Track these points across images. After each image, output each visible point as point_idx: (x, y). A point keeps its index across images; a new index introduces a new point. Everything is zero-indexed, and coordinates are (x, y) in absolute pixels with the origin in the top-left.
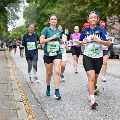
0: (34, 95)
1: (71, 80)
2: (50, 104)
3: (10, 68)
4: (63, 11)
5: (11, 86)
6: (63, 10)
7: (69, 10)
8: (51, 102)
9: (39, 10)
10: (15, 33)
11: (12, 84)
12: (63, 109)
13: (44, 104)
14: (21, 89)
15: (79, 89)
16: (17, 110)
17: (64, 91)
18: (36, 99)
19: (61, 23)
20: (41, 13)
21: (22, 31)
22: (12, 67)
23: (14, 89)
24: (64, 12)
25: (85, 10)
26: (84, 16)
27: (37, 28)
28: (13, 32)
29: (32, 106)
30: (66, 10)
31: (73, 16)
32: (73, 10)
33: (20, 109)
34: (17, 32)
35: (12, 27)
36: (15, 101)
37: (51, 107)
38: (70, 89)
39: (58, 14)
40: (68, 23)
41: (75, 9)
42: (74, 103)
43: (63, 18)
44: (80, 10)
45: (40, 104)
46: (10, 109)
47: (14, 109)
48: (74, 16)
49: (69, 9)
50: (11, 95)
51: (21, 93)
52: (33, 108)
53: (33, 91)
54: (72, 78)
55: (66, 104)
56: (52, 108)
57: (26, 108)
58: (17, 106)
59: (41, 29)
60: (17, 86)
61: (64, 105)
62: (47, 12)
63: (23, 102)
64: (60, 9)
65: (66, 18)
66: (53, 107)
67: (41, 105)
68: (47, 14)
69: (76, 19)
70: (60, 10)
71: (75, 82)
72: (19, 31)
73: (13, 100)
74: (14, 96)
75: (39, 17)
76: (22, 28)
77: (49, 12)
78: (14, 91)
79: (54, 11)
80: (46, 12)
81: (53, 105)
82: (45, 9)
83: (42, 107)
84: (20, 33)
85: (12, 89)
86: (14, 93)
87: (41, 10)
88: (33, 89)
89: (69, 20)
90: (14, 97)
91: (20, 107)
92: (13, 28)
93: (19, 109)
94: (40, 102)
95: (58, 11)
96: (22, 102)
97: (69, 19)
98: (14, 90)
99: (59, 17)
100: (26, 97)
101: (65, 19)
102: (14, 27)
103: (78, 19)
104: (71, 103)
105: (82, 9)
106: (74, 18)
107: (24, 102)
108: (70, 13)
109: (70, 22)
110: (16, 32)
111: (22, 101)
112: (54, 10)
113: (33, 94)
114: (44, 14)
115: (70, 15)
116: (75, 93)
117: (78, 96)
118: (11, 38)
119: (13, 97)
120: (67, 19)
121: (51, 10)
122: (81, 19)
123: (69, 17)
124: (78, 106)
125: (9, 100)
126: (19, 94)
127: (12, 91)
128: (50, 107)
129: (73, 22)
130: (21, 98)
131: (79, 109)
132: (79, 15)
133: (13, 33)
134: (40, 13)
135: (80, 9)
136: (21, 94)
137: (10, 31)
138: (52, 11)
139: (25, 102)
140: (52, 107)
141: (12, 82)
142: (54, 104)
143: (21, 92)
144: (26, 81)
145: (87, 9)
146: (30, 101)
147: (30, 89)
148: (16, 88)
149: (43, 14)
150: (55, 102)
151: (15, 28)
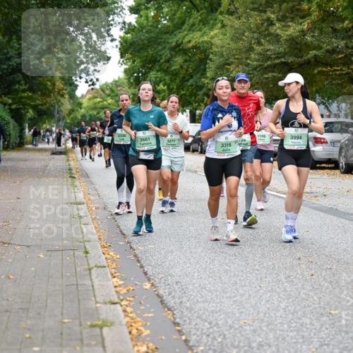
0: (153, 285)
1: (260, 240)
2: (201, 310)
3: (83, 203)
4: (237, 38)
5: (86, 257)
6: (235, 33)
7: (256, 35)
8: (201, 305)
9: (166, 33)
10: (95, 104)
11: (87, 253)
12: (237, 326)
13: (182, 312)
14: (114, 266)
15: (285, 268)
16: (101, 328)
17: (242, 271)
18: (158, 295)
19: (232, 72)
20: (172, 43)
21: (117, 95)
22: (89, 202)
23: (94, 265)
24: (241, 39)
25: (303, 33)
26: (300, 51)
27: (161, 87)
28: (90, 99)
29: (146, 315)
30: (246, 34)
31: (268, 50)
32: (266, 33)
33: (112, 324)
34: (102, 98)
35: (87, 85)
36: (97, 302)
37: (202, 320)
38: (257, 267)
39: (222, 47)
40: (251, 72)
41: (272, 30)
42: (269, 309)
43: (237, 57)
44: (288, 33)
45: (169, 310)
46: (83, 323)
47: (93, 326)
48: (268, 53)
49: (254, 32)
50: (85, 285)
51: (114, 277)
52: (148, 324)
53: (150, 273)
54: (265, 233)
55: (248, 312)
56: (207, 324)
57: (128, 322)
58: (103, 316)
59: (173, 89)
60: (104, 257)
61: (242, 313)
62: (189, 42)
63: (121, 306)
64: (229, 32)
65: (247, 59)
66: (209, 321)
67: (173, 314)
68: (190, 45)
69: (277, 61)
70: (228, 35)
71: (273, 247)
72: (109, 95)
73: (91, 300)
74: (93, 286)
75: (166, 56)
76: (117, 86)
77: (197, 40)
78: (93, 271)
79: (212, 38)
80: (187, 39)
81: (207, 314)
82: (186, 33)
83: (175, 319)
84: (110, 101)
85: (87, 267)
86: (93, 277)
87: (173, 36)
88: (150, 268)
89: (255, 63)
90: (93, 289)
91: (111, 318)
92: (92, 87)
93: (109, 324)
94: (171, 303)
95: (221, 37)
96: (116, 303)
97: (254, 59)
98: (95, 268)
99: (225, 53)
100: (128, 291)
101: (244, 60)
102: (93, 84)
103: (283, 60)
104: (261, 310)
105: (293, 29)
106: (269, 58)
107: (122, 303)
108: (259, 43)
109: (258, 69)
110: (99, 100)
111: (116, 300)
112: (212, 33)
113: (149, 280)
114: (181, 47)
115: (258, 49)
116: (274, 280)
117: (281, 286)
118: (83, 116)
119: (91, 288)
120: (248, 61)
121: (202, 36)
122: (290, 60)
123: (255, 54)
124: (281, 317)
125: (81, 298)
126: (109, 282)
127: (88, 272)
128: (198, 320)
129: (266, 68)
130: (114, 293)
131: (285, 326)
132: (285, 49)
133: (91, 103)
134: (168, 43)
135: (286, 31)
136: (115, 279)
137: (83, 96)
138: (206, 38)
139: (127, 306)
140: (206, 321)
141: (87, 247)
142: (212, 312)
143: (115, 275)
144: (128, 242)
145: (309, 29)
146: (141, 303)
147: (142, 267)
148: (99, 265)
149: (178, 45)
150: (214, 304)
151: (97, 86)
